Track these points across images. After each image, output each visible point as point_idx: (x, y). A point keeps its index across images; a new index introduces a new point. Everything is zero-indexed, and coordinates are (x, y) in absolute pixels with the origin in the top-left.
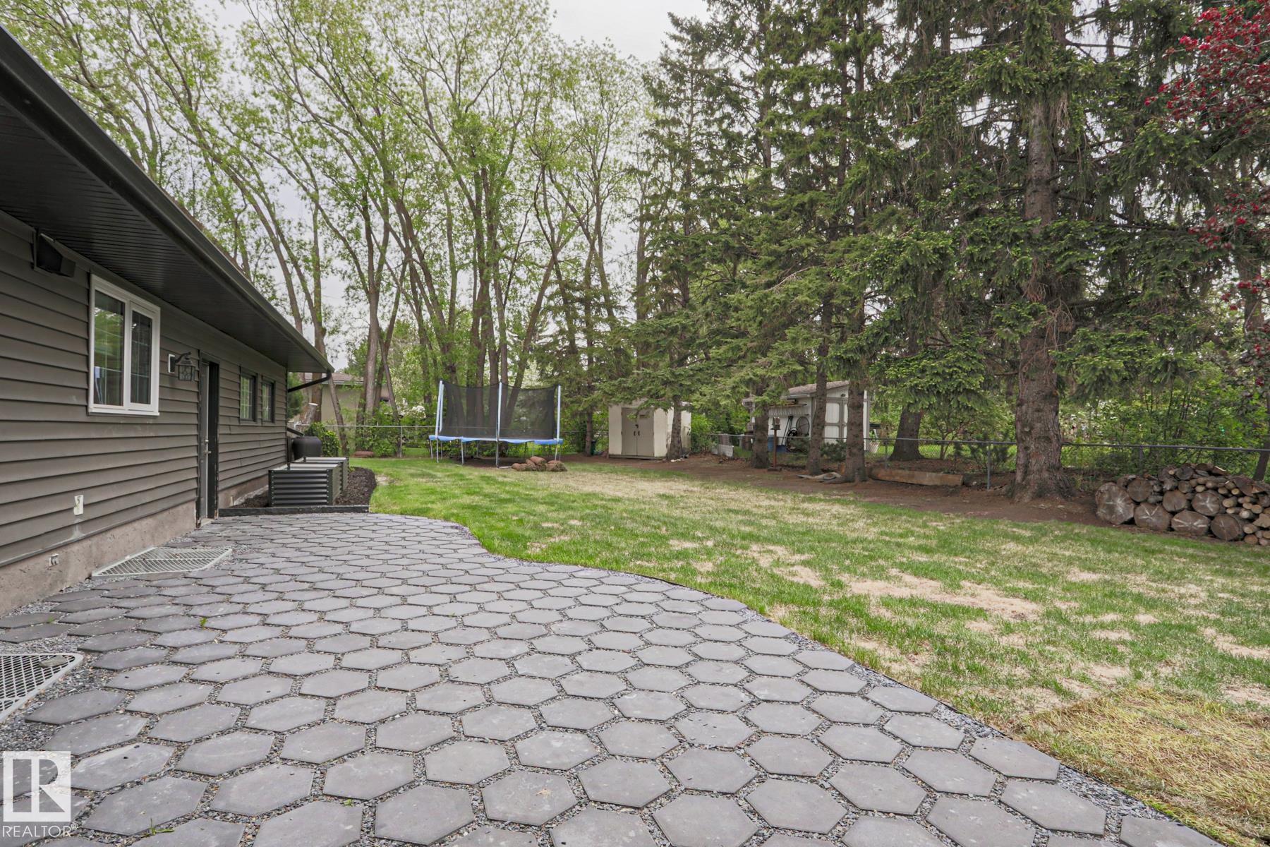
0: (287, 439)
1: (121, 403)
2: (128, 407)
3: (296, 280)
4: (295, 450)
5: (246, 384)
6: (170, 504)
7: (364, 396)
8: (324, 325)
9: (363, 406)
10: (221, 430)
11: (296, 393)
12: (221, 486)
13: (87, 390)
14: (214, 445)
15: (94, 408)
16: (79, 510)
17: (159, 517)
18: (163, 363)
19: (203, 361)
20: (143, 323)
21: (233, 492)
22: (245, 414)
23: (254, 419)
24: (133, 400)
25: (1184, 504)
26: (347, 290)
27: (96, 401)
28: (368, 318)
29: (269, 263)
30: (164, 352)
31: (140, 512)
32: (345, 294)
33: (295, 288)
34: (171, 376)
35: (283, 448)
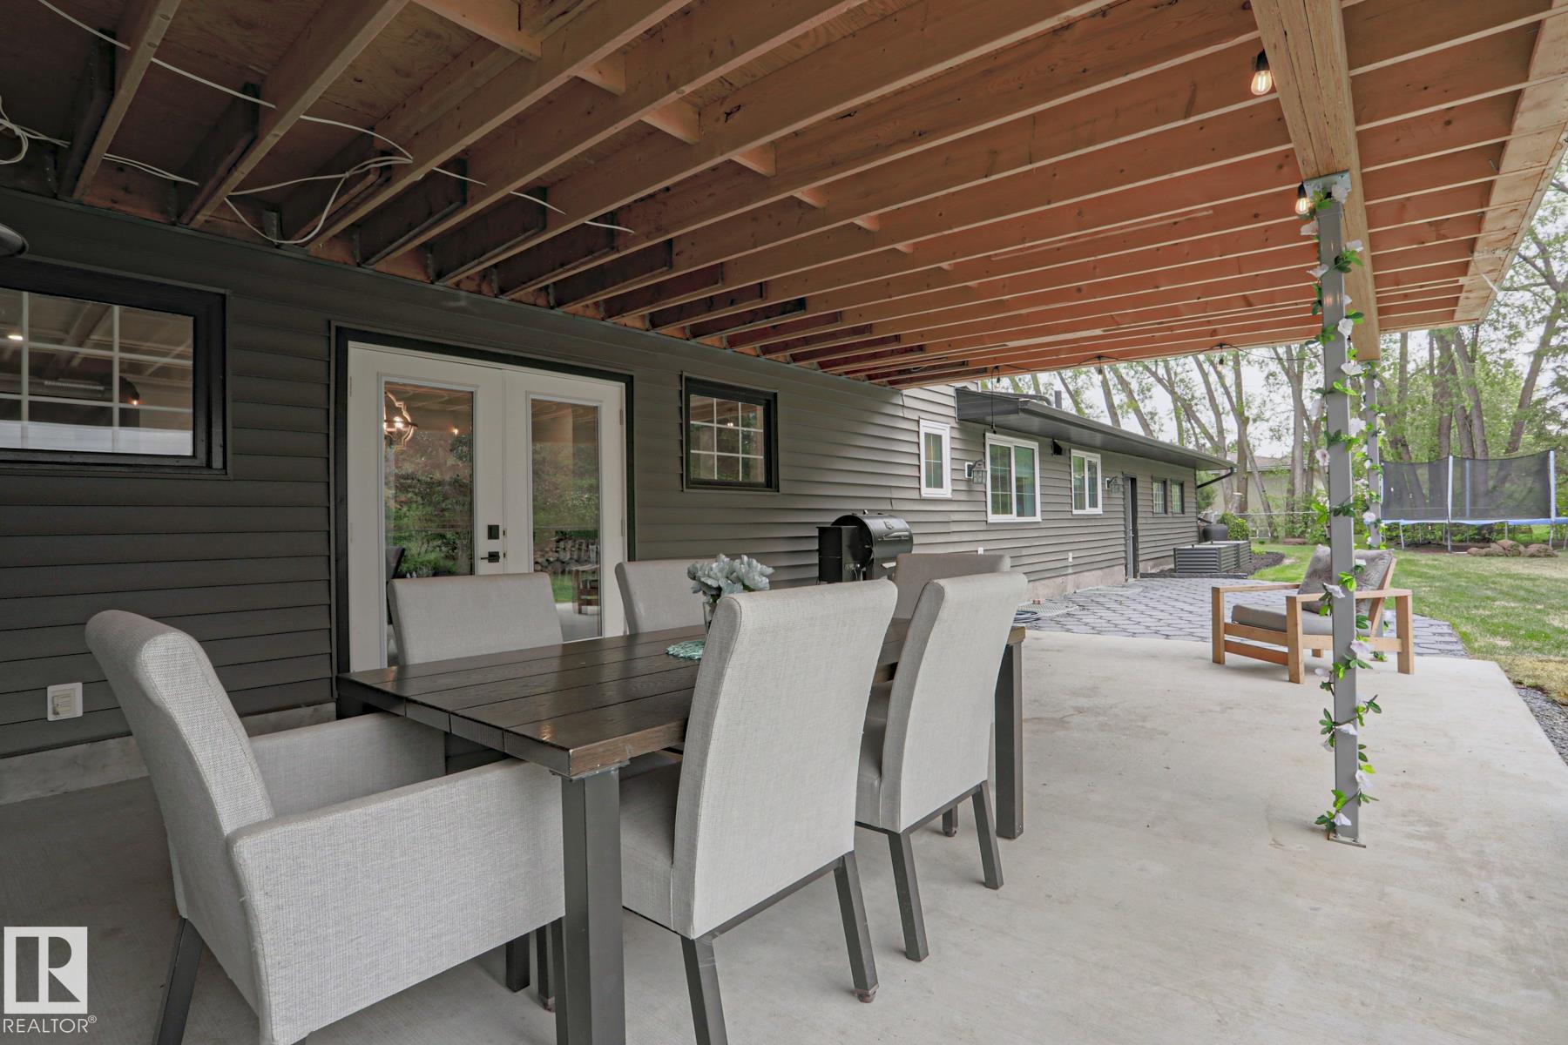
0: (1198, 527)
1: (1084, 509)
2: (1089, 511)
3: (1213, 378)
4: (1205, 535)
5: (1157, 488)
6: (1109, 565)
7: (1292, 483)
8: (1246, 414)
9: (1292, 492)
10: (1139, 521)
11: (1207, 488)
12: (1141, 558)
13: (1072, 504)
14: (1135, 531)
15: (1075, 512)
16: (1070, 560)
17: (1105, 570)
18: (1103, 484)
19: (1125, 478)
20: (1092, 467)
21: (1151, 563)
22: (1159, 509)
23: (1166, 512)
24: (1090, 506)
26: (1267, 377)
27: (1076, 508)
28: (1291, 401)
29: (1187, 367)
30: (1103, 478)
31: (1095, 566)
32: (1265, 383)
33: (1213, 387)
34: (1108, 491)
35: (1195, 534)
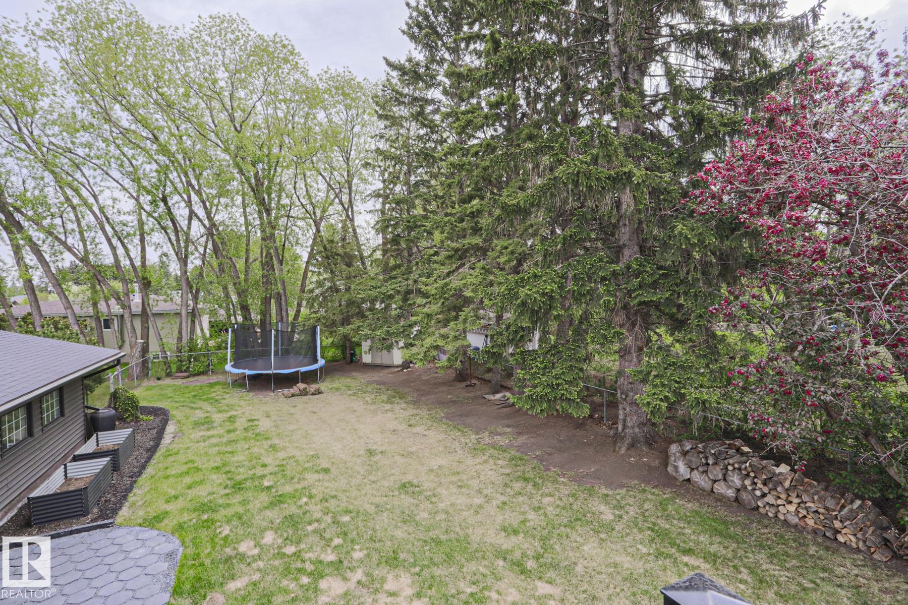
0: (86, 415)
7: (180, 332)
9: (180, 339)
25: (720, 477)
